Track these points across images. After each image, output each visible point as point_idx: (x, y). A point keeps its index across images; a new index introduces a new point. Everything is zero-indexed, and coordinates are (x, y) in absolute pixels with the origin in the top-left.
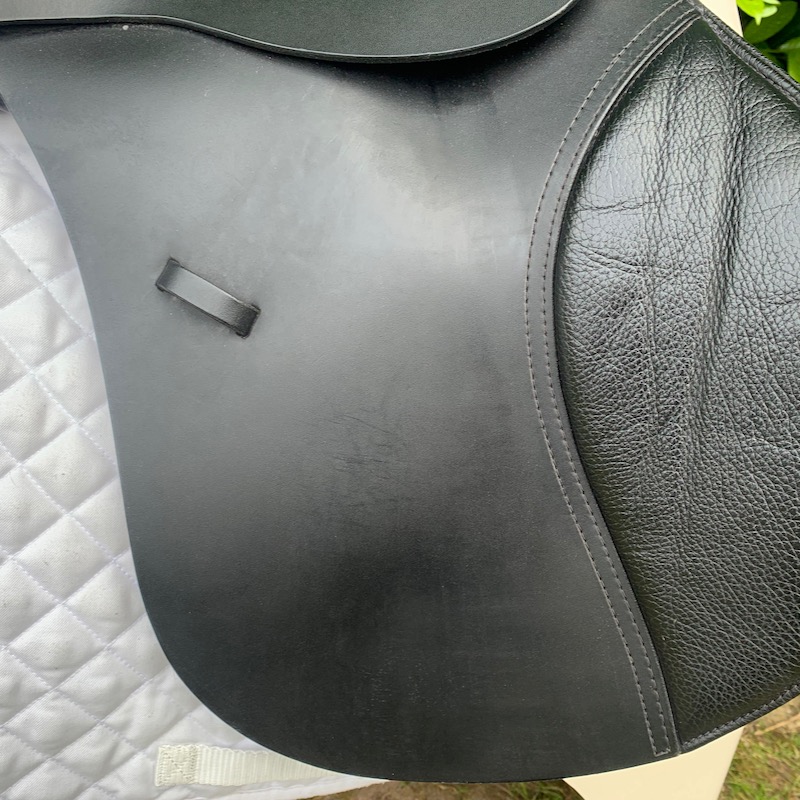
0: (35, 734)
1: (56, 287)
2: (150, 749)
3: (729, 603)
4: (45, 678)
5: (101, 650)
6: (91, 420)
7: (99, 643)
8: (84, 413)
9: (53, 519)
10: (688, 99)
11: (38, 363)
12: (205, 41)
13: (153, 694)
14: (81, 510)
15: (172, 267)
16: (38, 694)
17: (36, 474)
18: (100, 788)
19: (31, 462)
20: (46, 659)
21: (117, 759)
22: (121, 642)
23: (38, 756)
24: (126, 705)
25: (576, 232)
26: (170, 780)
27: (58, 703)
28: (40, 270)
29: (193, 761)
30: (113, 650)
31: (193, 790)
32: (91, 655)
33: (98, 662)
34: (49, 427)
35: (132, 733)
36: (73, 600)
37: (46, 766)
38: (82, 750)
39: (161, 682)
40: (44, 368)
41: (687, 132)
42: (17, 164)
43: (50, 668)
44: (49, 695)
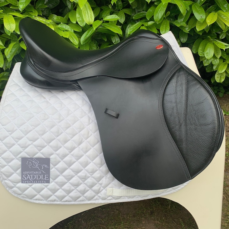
0: (88, 184)
1: (89, 115)
2: (106, 189)
3: (194, 151)
4: (90, 174)
5: (98, 170)
6: (95, 133)
7: (98, 169)
8: (94, 133)
9: (91, 149)
10: (179, 78)
11: (88, 125)
12: (109, 77)
13: (106, 178)
14: (94, 147)
15: (107, 110)
16: (89, 177)
17: (88, 142)
18: (98, 196)
19: (87, 140)
20: (90, 171)
21: (100, 190)
22: (101, 168)
23: (89, 189)
24: (102, 180)
25: (165, 99)
26: (109, 195)
27: (92, 179)
28: (87, 112)
29: (113, 191)
30: (100, 170)
31: (113, 197)
32: (96, 171)
33: (98, 172)
34: (90, 135)
35: (103, 185)
36: (94, 161)
37: (90, 190)
38: (95, 188)
39: (107, 176)
40: (88, 126)
41: (179, 83)
42: (83, 98)
43: (91, 172)
44: (90, 177)
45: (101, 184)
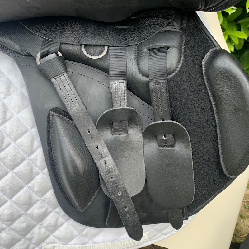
2: (40, 246)
4: (5, 224)
5: (23, 214)
6: (18, 142)
7: (22, 212)
8: (16, 140)
13: (40, 228)
14: (15, 170)
16: (3, 229)
20: (5, 218)
22: (29, 212)
24: (31, 232)
27: (10, 232)
30: (27, 214)
32: (20, 216)
33: (22, 218)
35: (34, 241)
36: (14, 199)
38: (18, 247)
43: (6, 221)
44: (7, 230)
45: (31, 239)
